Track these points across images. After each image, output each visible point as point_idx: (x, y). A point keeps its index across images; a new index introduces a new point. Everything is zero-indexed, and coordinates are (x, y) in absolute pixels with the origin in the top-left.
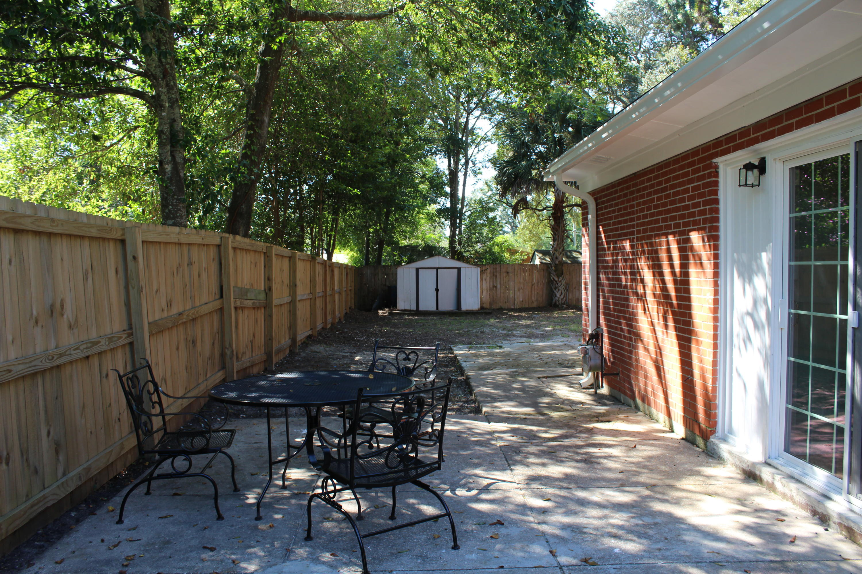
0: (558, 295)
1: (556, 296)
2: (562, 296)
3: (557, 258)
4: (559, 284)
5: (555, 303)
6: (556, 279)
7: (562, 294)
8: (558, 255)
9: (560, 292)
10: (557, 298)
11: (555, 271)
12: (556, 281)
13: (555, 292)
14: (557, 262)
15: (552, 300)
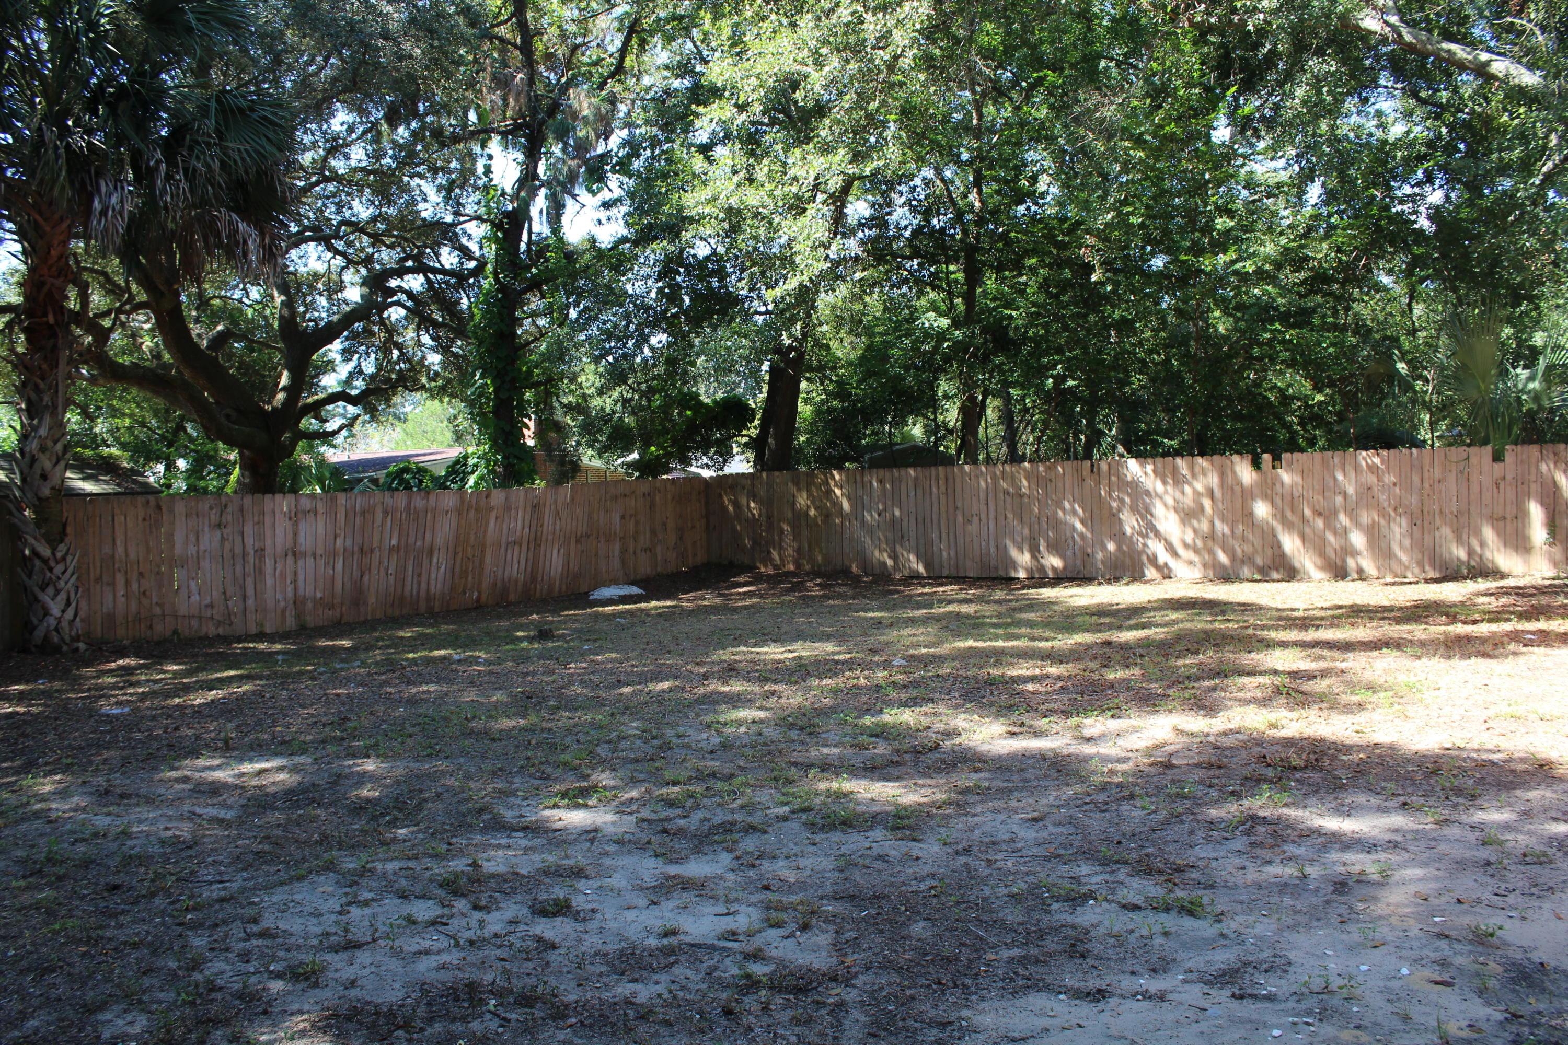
0: (56, 610)
1: (46, 613)
2: (70, 613)
3: (44, 477)
4: (59, 569)
5: (46, 638)
6: (46, 552)
7: (68, 604)
8: (48, 465)
9: (62, 596)
10: (52, 622)
11: (38, 523)
12: (45, 561)
13: (46, 598)
14: (46, 492)
15: (29, 628)
